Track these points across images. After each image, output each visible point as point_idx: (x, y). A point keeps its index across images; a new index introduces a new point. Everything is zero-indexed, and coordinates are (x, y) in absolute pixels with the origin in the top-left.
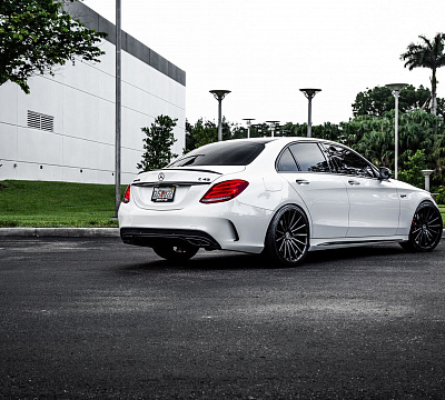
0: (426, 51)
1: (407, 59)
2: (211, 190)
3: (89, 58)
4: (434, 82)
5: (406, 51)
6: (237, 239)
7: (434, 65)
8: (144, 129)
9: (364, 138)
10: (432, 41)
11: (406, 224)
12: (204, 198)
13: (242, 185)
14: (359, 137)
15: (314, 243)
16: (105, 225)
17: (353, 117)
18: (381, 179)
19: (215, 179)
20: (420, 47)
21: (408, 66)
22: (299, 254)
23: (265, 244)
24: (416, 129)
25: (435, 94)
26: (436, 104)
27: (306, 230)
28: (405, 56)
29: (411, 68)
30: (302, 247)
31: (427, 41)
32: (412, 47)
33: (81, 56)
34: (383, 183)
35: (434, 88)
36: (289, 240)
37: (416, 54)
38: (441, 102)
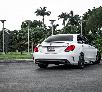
0: (42, 11)
1: (36, 13)
2: (67, 48)
4: (43, 20)
6: (74, 61)
7: (43, 15)
9: (26, 34)
10: (43, 9)
12: (65, 50)
14: (24, 34)
18: (91, 45)
19: (68, 45)
20: (40, 10)
24: (40, 32)
25: (43, 23)
28: (35, 12)
29: (37, 16)
31: (41, 9)
32: (38, 10)
35: (43, 21)
37: (39, 12)
38: (45, 25)
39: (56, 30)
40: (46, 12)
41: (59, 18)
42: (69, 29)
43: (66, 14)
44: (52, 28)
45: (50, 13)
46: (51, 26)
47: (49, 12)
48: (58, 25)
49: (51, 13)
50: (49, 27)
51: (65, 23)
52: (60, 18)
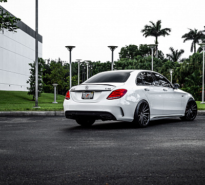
0: (153, 29)
1: (144, 32)
2: (111, 93)
3: (11, 30)
4: (157, 42)
5: (144, 28)
6: (123, 115)
7: (156, 35)
8: (30, 64)
10: (155, 24)
11: (184, 109)
12: (108, 97)
13: (125, 91)
15: (151, 117)
16: (34, 110)
17: (119, 59)
18: (174, 88)
19: (113, 89)
20: (150, 27)
21: (145, 35)
22: (146, 122)
23: (134, 117)
25: (157, 49)
26: (157, 53)
27: (149, 111)
28: (143, 31)
29: (146, 37)
30: (147, 119)
31: (153, 24)
32: (146, 27)
33: (7, 29)
34: (175, 90)
36: (142, 116)
37: (148, 30)
38: (160, 53)
39: (178, 60)
40: (161, 29)
41: (184, 39)
42: (198, 59)
43: (197, 32)
44: (171, 57)
45: (168, 32)
46: (170, 53)
47: (167, 29)
48: (182, 51)
49: (170, 31)
50: (168, 55)
51: (195, 48)
52: (186, 40)
